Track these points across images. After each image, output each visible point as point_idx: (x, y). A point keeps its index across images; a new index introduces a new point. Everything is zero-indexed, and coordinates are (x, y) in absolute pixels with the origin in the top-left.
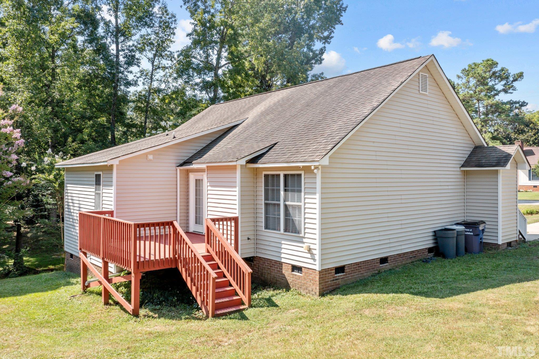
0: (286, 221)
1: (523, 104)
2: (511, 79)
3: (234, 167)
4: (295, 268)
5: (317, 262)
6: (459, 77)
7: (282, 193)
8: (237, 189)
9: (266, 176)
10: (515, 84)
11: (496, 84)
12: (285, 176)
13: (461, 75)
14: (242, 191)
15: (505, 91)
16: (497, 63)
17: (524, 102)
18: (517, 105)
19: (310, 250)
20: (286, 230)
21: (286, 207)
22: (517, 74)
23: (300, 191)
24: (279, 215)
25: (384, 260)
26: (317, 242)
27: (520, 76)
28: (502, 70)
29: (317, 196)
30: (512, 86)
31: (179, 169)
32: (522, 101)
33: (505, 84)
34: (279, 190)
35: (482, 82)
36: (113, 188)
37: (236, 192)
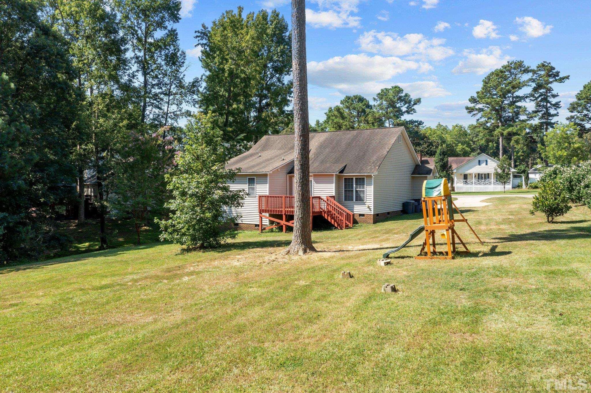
0: (356, 197)
1: (420, 123)
2: (412, 103)
3: (333, 175)
4: (360, 215)
5: (372, 211)
6: (375, 99)
7: (354, 186)
8: (334, 184)
9: (345, 179)
10: (415, 107)
11: (401, 107)
12: (356, 178)
13: (376, 98)
14: (336, 185)
15: (408, 112)
16: (403, 90)
17: (421, 122)
18: (416, 124)
19: (369, 207)
20: (356, 200)
21: (356, 191)
22: (417, 100)
23: (364, 185)
24: (353, 194)
25: (388, 213)
26: (372, 204)
27: (418, 101)
28: (406, 95)
29: (372, 186)
30: (414, 109)
31: (288, 175)
32: (420, 120)
33: (408, 106)
34: (353, 185)
35: (392, 104)
36: (268, 184)
37: (334, 185)
